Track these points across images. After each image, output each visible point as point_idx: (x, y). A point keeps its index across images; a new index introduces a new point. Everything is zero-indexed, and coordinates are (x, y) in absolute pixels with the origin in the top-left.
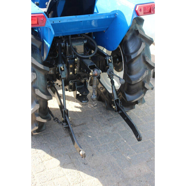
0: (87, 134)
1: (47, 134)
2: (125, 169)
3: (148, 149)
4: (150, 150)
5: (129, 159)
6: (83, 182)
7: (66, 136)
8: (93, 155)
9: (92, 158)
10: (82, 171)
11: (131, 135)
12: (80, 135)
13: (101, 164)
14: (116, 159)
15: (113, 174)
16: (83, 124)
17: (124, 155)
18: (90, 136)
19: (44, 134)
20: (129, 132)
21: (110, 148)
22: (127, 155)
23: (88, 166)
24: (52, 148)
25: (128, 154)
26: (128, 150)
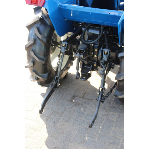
0: (83, 107)
1: (60, 93)
2: (74, 143)
3: (109, 143)
4: (110, 145)
5: (86, 139)
6: (38, 132)
7: (69, 100)
8: (67, 121)
9: (64, 123)
10: (47, 125)
11: (112, 127)
12: (77, 105)
13: (63, 129)
14: (77, 133)
15: (61, 140)
16: (89, 99)
17: (86, 135)
18: (82, 109)
19: (59, 92)
20: (114, 124)
21: (84, 124)
22: (88, 137)
23: (54, 125)
24: (51, 102)
25: (90, 136)
26: (94, 134)
